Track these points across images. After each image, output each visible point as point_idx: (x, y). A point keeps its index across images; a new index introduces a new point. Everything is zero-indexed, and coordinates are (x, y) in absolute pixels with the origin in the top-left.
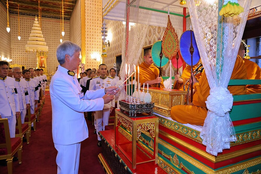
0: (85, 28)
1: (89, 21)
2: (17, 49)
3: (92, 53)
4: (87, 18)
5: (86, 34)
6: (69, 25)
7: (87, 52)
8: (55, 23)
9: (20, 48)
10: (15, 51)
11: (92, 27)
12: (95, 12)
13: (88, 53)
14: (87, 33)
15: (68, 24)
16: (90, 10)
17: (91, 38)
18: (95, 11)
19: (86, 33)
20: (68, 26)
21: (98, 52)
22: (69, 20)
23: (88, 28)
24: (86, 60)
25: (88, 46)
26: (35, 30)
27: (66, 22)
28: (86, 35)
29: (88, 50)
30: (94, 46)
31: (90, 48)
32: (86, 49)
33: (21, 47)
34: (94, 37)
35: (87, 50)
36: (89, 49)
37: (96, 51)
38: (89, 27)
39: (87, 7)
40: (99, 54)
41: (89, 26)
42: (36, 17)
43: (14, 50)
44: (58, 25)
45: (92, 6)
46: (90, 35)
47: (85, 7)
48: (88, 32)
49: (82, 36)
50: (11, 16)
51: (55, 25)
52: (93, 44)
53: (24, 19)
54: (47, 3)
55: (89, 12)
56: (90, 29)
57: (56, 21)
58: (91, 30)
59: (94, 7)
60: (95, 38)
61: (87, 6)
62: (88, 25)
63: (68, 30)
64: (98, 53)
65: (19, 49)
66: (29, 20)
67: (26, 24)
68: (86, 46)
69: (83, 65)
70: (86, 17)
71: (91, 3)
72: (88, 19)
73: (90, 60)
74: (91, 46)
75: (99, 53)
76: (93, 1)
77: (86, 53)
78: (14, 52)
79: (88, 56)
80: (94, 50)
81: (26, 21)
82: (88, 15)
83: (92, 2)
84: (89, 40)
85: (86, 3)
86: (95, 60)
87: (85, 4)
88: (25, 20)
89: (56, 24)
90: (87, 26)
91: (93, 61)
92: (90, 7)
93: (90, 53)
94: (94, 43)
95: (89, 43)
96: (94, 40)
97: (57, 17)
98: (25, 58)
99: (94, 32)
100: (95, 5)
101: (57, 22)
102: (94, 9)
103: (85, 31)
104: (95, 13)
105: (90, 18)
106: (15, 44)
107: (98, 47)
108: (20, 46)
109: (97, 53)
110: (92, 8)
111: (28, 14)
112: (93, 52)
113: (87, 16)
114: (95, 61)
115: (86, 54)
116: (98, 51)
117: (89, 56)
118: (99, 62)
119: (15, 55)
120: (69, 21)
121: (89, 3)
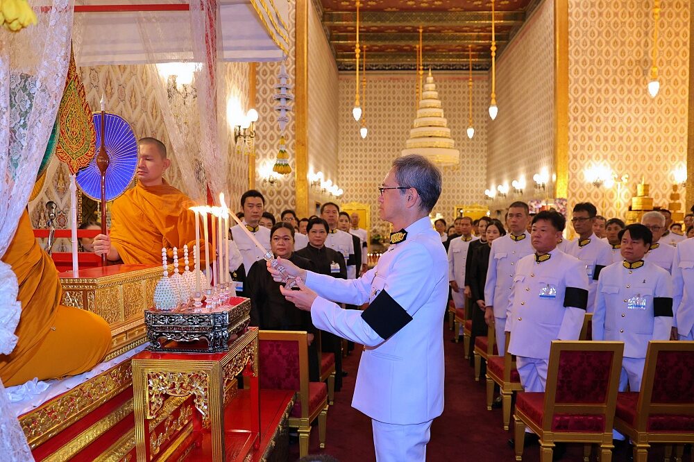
0: (567, 91)
1: (580, 67)
2: (352, 162)
3: (587, 164)
4: (575, 60)
5: (570, 107)
6: (487, 84)
7: (572, 163)
8: (448, 84)
9: (359, 159)
10: (347, 167)
11: (588, 86)
12: (600, 37)
13: (575, 166)
14: (574, 106)
15: (483, 81)
16: (585, 34)
17: (587, 118)
18: (600, 33)
19: (570, 105)
20: (482, 87)
21: (605, 161)
22: (486, 69)
23: (576, 89)
24: (571, 188)
25: (575, 146)
26: (426, 107)
27: (478, 76)
28: (572, 111)
29: (575, 157)
30: (593, 143)
31: (582, 151)
32: (569, 153)
33: (361, 156)
34: (595, 115)
35: (571, 158)
36: (579, 152)
37: (602, 159)
38: (580, 86)
39: (574, 25)
40: (609, 168)
41: (580, 82)
42: (430, 74)
43: (345, 164)
44: (455, 87)
45: (589, 19)
46: (583, 110)
47: (570, 25)
48: (576, 100)
49: (559, 114)
50: (340, 76)
51: (448, 89)
52: (590, 138)
53: (371, 81)
54: (439, 32)
55: (582, 40)
56: (584, 91)
57: (451, 76)
58: (587, 95)
59: (597, 22)
60: (598, 118)
61: (573, 22)
62: (577, 81)
63: (482, 99)
64: (607, 163)
65: (356, 162)
66: (382, 84)
67: (375, 93)
68: (571, 143)
69: (564, 203)
70: (572, 57)
71: (585, 11)
72: (577, 62)
73: (582, 185)
74: (587, 143)
75: (609, 165)
76: (593, 5)
77: (571, 165)
78: (345, 170)
79: (574, 176)
80: (594, 156)
81: (375, 86)
82: (577, 50)
83: (589, 6)
84: (579, 124)
85: (571, 13)
86: (597, 185)
87: (570, 18)
88: (373, 84)
89: (450, 87)
90: (575, 83)
91: (592, 189)
92: (585, 24)
93: (582, 166)
94: (594, 134)
95: (579, 134)
96: (594, 124)
97: (453, 65)
98: (370, 185)
99: (595, 99)
100: (601, 14)
101: (453, 79)
102: (596, 28)
103: (569, 99)
104: (600, 41)
105: (583, 58)
106: (347, 150)
107: (605, 146)
108: (359, 153)
109: (605, 164)
110: (589, 26)
111: (381, 68)
112: (590, 161)
113: (573, 54)
114: (596, 189)
115: (569, 169)
116: (605, 157)
117: (578, 174)
118: (610, 192)
119: (347, 179)
120: (486, 74)
121: (580, 11)
